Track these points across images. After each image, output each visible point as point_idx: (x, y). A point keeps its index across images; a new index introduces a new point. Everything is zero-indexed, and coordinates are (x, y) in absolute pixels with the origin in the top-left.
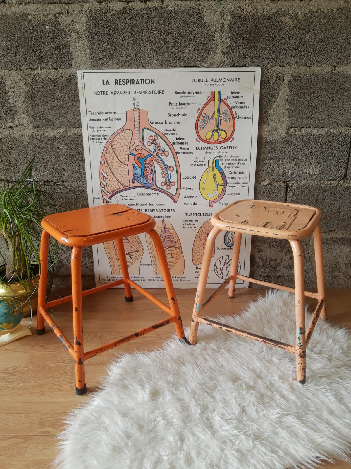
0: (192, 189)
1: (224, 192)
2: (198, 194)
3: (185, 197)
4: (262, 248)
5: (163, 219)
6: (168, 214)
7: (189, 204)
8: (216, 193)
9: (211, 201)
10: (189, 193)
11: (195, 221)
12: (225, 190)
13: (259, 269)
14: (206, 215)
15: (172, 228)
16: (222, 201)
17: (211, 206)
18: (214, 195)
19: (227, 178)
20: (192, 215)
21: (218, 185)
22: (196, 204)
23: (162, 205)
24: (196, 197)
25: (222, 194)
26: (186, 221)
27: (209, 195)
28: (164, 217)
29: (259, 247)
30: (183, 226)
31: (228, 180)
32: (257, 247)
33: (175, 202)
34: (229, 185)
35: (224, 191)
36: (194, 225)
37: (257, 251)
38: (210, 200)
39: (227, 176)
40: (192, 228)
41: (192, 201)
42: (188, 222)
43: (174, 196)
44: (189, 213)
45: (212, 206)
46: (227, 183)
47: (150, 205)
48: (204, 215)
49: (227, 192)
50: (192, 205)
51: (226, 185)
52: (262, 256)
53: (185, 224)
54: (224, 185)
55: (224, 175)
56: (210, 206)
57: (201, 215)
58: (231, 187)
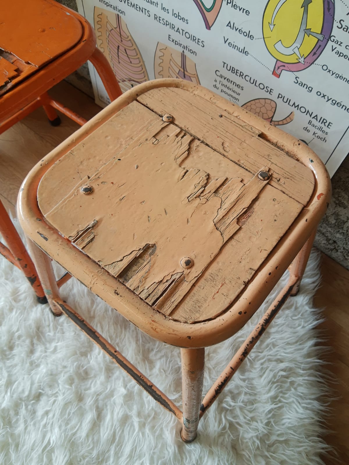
0: (247, 12)
1: (316, 56)
2: (257, 32)
3: (229, 24)
4: (346, 204)
5: (183, 52)
6: (192, 45)
7: (235, 47)
8: (296, 50)
9: (279, 64)
10: (238, 18)
11: (238, 86)
12: (318, 53)
13: (325, 225)
14: (261, 86)
15: (196, 76)
16: (304, 76)
17: (276, 74)
18: (289, 51)
19: (335, 24)
20: (233, 70)
21: (308, 32)
22: (246, 53)
23: (183, 19)
24: (251, 37)
25: (309, 60)
26: (221, 76)
27: (279, 46)
28: (184, 47)
29: (340, 198)
30: (215, 83)
31: (336, 31)
32: (337, 196)
33: (208, 27)
34: (335, 45)
35: (315, 54)
36: (234, 91)
37: (335, 202)
38: (277, 60)
39: (337, 18)
40: (229, 95)
41: (241, 41)
42: (225, 82)
43: (209, 10)
44: (231, 64)
45: (279, 76)
46: (330, 37)
47: (163, 9)
48: (257, 84)
49: (321, 61)
50: (238, 49)
51: (325, 40)
52: (340, 213)
53: (218, 82)
54: (321, 37)
55: (331, 10)
56: (274, 73)
57: (252, 81)
58: (337, 53)
